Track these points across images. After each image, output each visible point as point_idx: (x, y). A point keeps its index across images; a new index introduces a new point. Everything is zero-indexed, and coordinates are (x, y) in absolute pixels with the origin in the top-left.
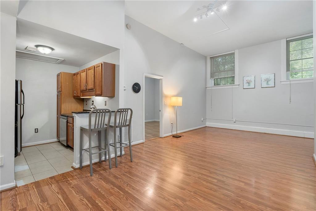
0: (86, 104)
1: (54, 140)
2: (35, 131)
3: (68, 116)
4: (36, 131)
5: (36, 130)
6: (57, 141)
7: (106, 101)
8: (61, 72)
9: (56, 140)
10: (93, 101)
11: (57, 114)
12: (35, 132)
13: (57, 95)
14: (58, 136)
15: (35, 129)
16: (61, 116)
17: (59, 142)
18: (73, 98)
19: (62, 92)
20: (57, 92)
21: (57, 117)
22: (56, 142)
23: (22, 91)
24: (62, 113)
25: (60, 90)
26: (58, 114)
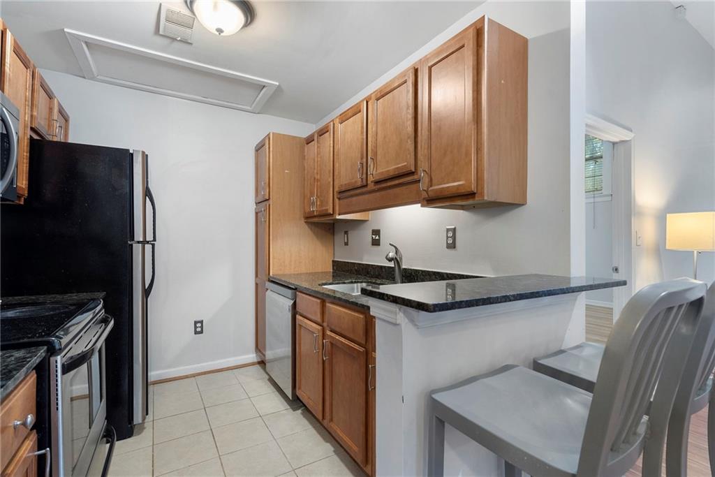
0: (346, 244)
1: (247, 356)
2: (196, 327)
3: (296, 289)
4: (199, 329)
5: (199, 325)
6: (255, 360)
7: (454, 230)
8: (269, 135)
9: (252, 357)
10: (376, 232)
11: (257, 276)
12: (196, 333)
13: (257, 213)
14: (259, 346)
15: (196, 323)
16: (269, 285)
17: (262, 363)
18: (303, 221)
19: (271, 201)
20: (256, 203)
21: (257, 284)
22: (253, 364)
23: (147, 193)
24: (271, 274)
25: (264, 195)
26: (259, 276)
